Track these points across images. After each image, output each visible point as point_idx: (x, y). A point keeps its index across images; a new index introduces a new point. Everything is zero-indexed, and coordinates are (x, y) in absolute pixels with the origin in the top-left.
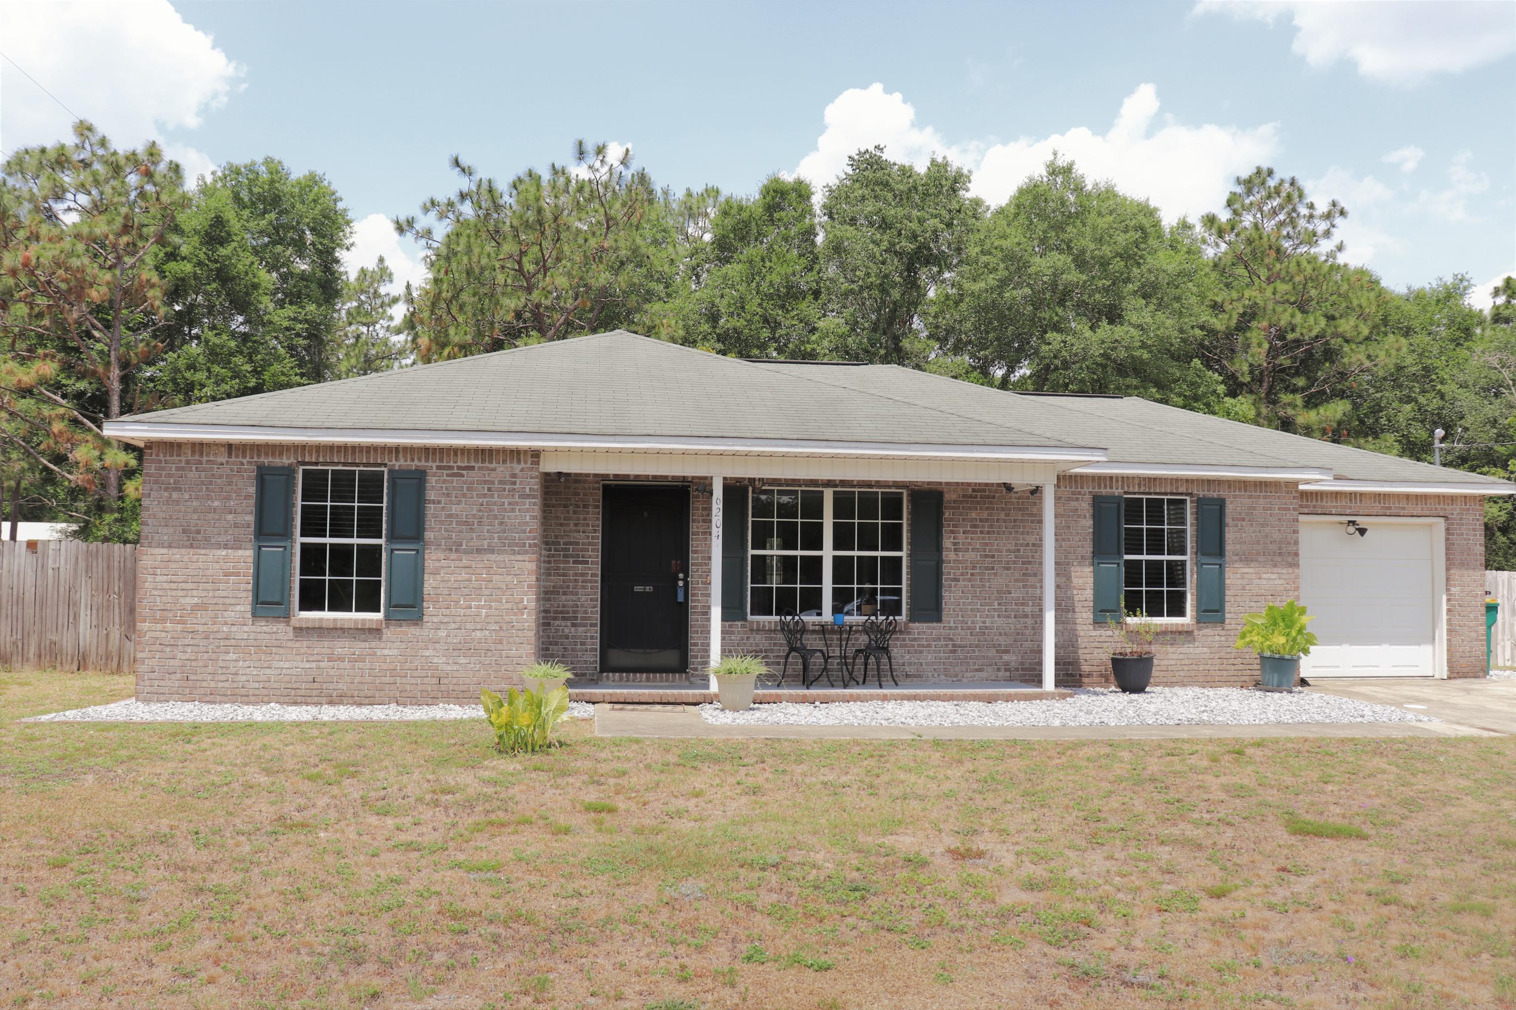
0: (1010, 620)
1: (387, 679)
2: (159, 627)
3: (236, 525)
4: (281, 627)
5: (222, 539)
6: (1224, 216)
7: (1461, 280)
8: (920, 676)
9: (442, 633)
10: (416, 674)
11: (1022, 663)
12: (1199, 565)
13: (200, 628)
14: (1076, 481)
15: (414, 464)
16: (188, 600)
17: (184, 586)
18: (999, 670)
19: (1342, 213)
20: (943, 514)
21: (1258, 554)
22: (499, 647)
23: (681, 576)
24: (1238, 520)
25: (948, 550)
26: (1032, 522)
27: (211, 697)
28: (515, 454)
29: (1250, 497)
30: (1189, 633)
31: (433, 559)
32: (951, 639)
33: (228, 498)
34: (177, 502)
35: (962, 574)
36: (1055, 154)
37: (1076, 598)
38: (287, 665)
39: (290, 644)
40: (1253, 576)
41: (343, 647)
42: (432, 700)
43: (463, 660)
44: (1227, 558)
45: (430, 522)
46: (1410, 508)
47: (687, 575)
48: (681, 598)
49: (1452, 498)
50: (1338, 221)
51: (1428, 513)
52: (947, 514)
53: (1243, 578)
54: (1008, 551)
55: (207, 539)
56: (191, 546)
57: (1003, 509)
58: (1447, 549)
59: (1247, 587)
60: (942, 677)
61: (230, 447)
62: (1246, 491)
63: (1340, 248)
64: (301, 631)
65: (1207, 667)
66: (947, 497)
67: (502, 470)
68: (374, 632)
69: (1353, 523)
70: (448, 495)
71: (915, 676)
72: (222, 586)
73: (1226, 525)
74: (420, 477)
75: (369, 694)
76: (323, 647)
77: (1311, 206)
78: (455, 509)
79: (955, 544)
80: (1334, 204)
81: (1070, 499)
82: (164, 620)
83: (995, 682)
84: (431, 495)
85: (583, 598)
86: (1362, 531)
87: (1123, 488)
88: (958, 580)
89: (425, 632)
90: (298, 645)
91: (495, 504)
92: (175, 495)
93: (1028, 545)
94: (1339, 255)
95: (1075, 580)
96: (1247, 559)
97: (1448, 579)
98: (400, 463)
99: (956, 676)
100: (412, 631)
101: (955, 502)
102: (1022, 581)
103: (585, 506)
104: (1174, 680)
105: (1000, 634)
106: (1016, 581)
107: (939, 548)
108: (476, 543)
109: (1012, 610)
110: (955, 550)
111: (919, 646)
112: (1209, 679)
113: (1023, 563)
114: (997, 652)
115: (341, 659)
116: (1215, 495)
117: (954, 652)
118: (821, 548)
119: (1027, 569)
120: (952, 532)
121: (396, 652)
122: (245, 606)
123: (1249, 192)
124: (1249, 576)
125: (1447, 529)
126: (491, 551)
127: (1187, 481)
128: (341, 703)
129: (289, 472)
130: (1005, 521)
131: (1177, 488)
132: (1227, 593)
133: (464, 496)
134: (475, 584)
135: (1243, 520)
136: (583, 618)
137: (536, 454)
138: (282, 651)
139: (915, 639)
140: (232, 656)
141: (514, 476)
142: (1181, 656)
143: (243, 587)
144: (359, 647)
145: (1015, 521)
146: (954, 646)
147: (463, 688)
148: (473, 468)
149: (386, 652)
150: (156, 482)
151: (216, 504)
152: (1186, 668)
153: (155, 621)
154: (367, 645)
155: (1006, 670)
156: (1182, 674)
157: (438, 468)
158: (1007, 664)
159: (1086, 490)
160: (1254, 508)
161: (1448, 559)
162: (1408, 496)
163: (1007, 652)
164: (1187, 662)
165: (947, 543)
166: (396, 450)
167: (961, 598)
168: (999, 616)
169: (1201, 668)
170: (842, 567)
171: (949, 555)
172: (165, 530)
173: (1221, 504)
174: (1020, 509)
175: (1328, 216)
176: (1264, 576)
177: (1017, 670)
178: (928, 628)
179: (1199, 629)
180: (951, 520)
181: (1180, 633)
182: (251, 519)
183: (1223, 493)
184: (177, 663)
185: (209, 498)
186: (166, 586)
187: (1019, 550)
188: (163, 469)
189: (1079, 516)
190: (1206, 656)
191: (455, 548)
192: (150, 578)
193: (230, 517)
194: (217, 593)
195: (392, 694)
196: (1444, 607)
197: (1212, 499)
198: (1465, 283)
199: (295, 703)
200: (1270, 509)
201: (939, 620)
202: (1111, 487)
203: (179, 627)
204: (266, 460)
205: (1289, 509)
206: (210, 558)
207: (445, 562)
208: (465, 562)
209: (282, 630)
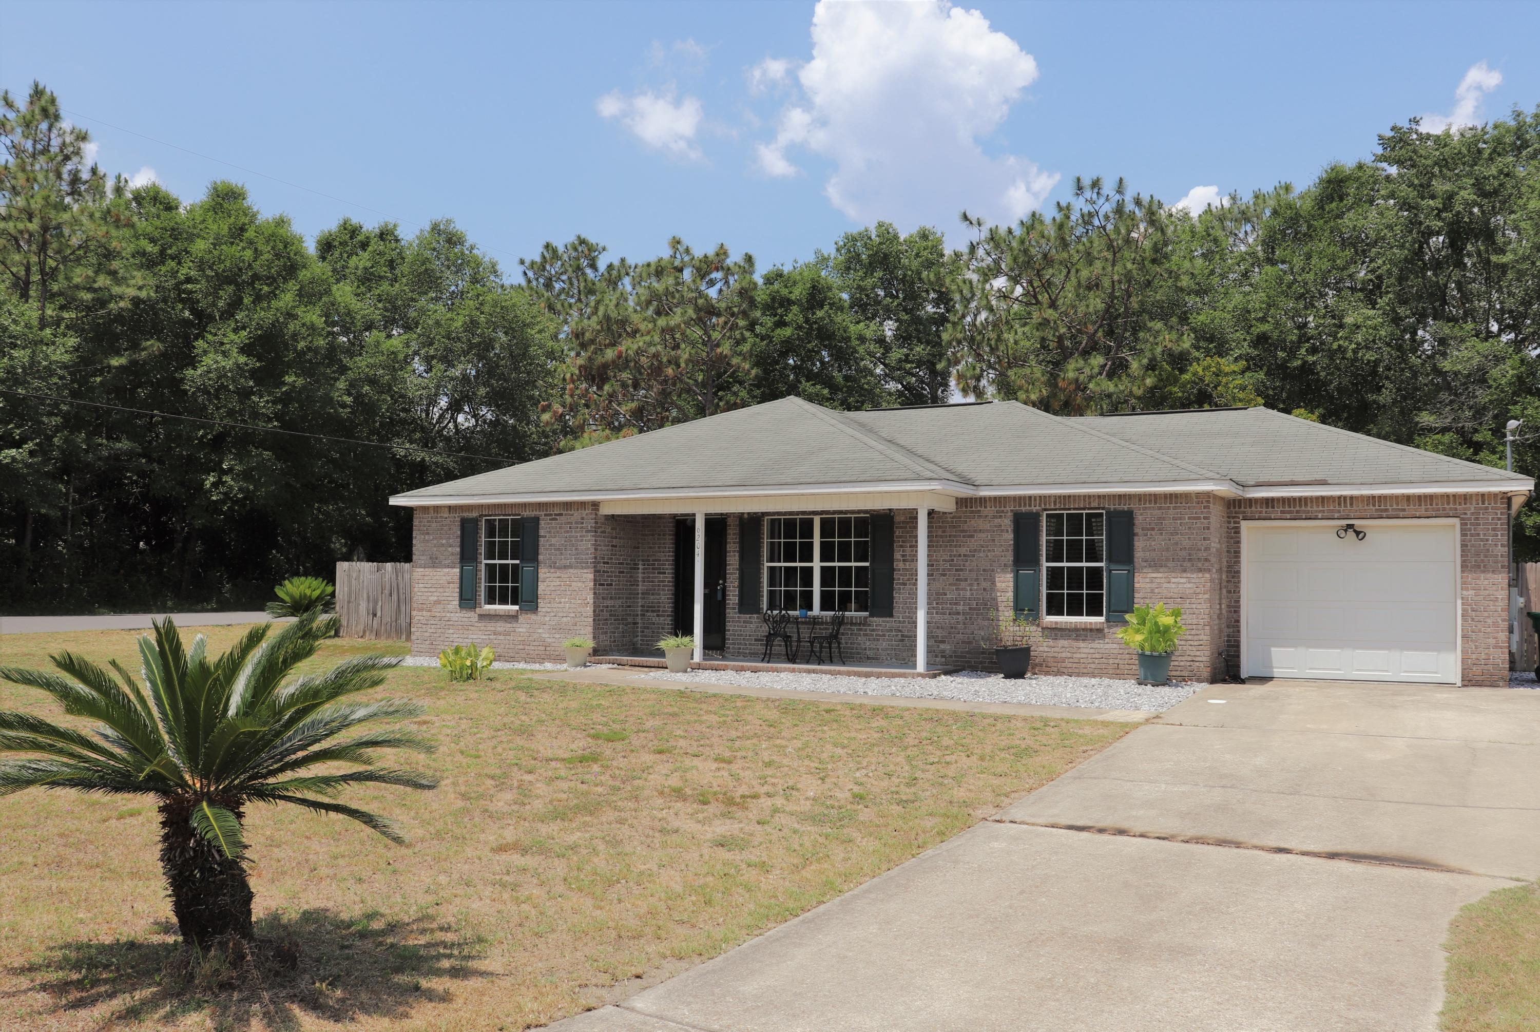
0: (946, 617)
1: (521, 647)
2: (420, 613)
3: (452, 554)
4: (473, 614)
5: (447, 562)
8: (877, 659)
9: (547, 619)
10: (535, 643)
11: (955, 652)
12: (1111, 570)
13: (438, 614)
14: (1000, 502)
16: (432, 598)
17: (431, 590)
18: (936, 656)
20: (893, 533)
21: (1168, 560)
22: (575, 628)
23: (721, 582)
24: (1148, 529)
25: (899, 560)
26: (964, 537)
28: (582, 505)
29: (1160, 508)
30: (1100, 631)
31: (543, 573)
32: (900, 631)
33: (449, 538)
34: (428, 541)
35: (909, 580)
37: (999, 599)
38: (475, 637)
39: (476, 624)
40: (1163, 580)
41: (501, 626)
42: (541, 660)
43: (557, 636)
44: (1136, 565)
45: (541, 550)
47: (725, 581)
48: (719, 597)
49: (1466, 497)
51: (1434, 514)
52: (898, 532)
53: (1152, 582)
54: (945, 561)
55: (440, 562)
56: (434, 567)
57: (940, 527)
58: (1462, 550)
59: (1156, 591)
60: (894, 660)
61: (450, 508)
62: (1156, 503)
64: (481, 616)
65: (1116, 661)
66: (897, 519)
67: (577, 515)
68: (514, 617)
69: (1348, 526)
70: (550, 532)
71: (873, 658)
72: (447, 590)
73: (1134, 535)
74: (536, 520)
75: (512, 655)
76: (491, 626)
78: (553, 541)
79: (903, 556)
81: (994, 517)
82: (423, 610)
84: (542, 532)
85: (663, 597)
86: (1361, 535)
87: (1040, 505)
88: (905, 584)
89: (539, 618)
90: (480, 625)
91: (573, 537)
92: (427, 537)
93: (960, 556)
95: (998, 584)
96: (1156, 565)
97: (1462, 583)
98: (527, 513)
99: (904, 660)
100: (533, 617)
101: (903, 522)
102: (955, 585)
103: (664, 535)
104: (1085, 671)
105: (938, 628)
106: (950, 585)
107: (891, 560)
108: (563, 562)
109: (947, 608)
110: (904, 561)
111: (877, 635)
112: (1118, 672)
113: (957, 570)
114: (936, 641)
115: (500, 634)
116: (1126, 508)
117: (902, 641)
118: (812, 561)
119: (959, 575)
120: (901, 546)
121: (525, 630)
122: (456, 602)
124: (1158, 580)
125: (1463, 530)
126: (570, 567)
127: (1099, 497)
129: (475, 521)
130: (942, 537)
131: (1090, 503)
132: (1136, 595)
133: (558, 532)
134: (563, 588)
135: (1153, 529)
136: (663, 611)
137: (595, 505)
138: (473, 628)
139: (873, 630)
140: (451, 631)
141: (583, 519)
142: (1092, 651)
143: (454, 590)
144: (508, 627)
145: (950, 536)
146: (902, 636)
147: (557, 653)
148: (561, 515)
149: (520, 630)
150: (418, 530)
151: (444, 541)
152: (1097, 661)
153: (419, 610)
154: (510, 625)
155: (942, 657)
156: (1093, 666)
157: (545, 515)
158: (943, 651)
159: (1008, 508)
160: (1164, 519)
161: (1462, 561)
163: (943, 642)
164: (1097, 656)
165: (897, 555)
166: (526, 506)
167: (908, 598)
168: (937, 613)
169: (1111, 661)
170: (827, 574)
172: (422, 558)
173: (1129, 516)
174: (954, 527)
176: (1173, 580)
177: (951, 656)
178: (883, 621)
179: (1109, 627)
180: (901, 537)
181: (1091, 630)
182: (458, 550)
183: (1133, 507)
184: (427, 634)
185: (441, 538)
186: (423, 590)
187: (953, 560)
188: (422, 522)
189: (1002, 531)
190: (1115, 651)
191: (553, 566)
192: (417, 585)
193: (450, 549)
194: (445, 594)
195: (523, 656)
197: (1123, 512)
200: (1180, 519)
201: (891, 616)
202: (1030, 506)
203: (429, 614)
204: (465, 515)
205: (1199, 518)
206: (442, 574)
207: (548, 575)
208: (558, 574)
209: (472, 616)
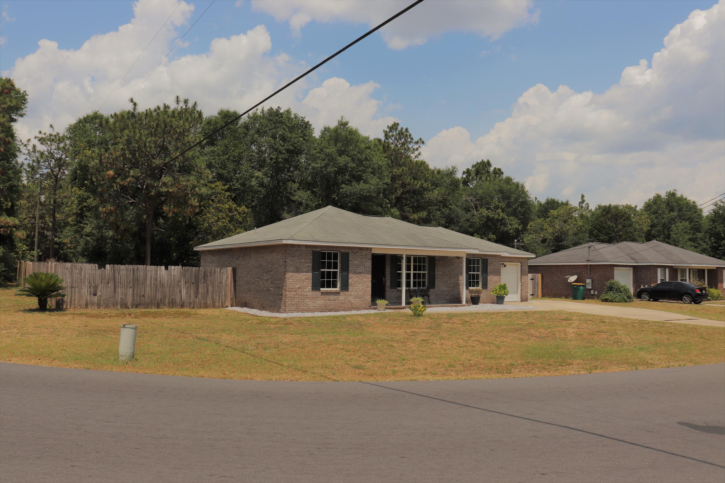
0: (448, 288)
1: (341, 305)
2: (291, 293)
3: (308, 266)
4: (318, 292)
5: (305, 270)
6: (383, 139)
7: (454, 168)
9: (352, 293)
10: (347, 304)
12: (483, 275)
13: (300, 293)
15: (346, 251)
16: (297, 286)
17: (296, 282)
18: (445, 300)
19: (423, 143)
21: (494, 272)
22: (365, 296)
23: (383, 278)
24: (490, 264)
27: (303, 311)
28: (367, 249)
29: (492, 259)
30: (480, 291)
31: (350, 275)
33: (306, 259)
34: (294, 260)
35: (439, 277)
36: (342, 118)
38: (320, 302)
39: (320, 297)
40: (493, 278)
41: (332, 297)
42: (350, 309)
43: (357, 300)
44: (488, 274)
45: (350, 266)
46: (515, 260)
47: (385, 278)
48: (384, 284)
49: (522, 258)
50: (422, 145)
51: (518, 262)
52: (436, 263)
53: (491, 278)
54: (447, 271)
55: (301, 270)
56: (298, 272)
58: (521, 270)
59: (492, 281)
61: (306, 246)
62: (491, 257)
63: (419, 154)
64: (323, 293)
65: (484, 299)
66: (436, 258)
67: (364, 253)
68: (337, 293)
69: (503, 264)
70: (352, 259)
72: (305, 282)
73: (488, 266)
74: (348, 254)
75: (337, 309)
76: (327, 297)
77: (412, 139)
78: (355, 262)
80: (420, 139)
82: (291, 292)
83: (445, 303)
84: (350, 259)
86: (505, 266)
87: (469, 256)
88: (438, 279)
89: (350, 293)
90: (322, 297)
91: (363, 261)
92: (294, 258)
93: (451, 270)
94: (419, 156)
96: (492, 273)
97: (521, 278)
98: (343, 251)
99: (438, 302)
100: (347, 293)
101: (438, 260)
105: (446, 292)
106: (449, 279)
107: (434, 271)
108: (359, 271)
109: (448, 286)
110: (438, 271)
111: (430, 295)
112: (484, 302)
113: (450, 274)
114: (445, 296)
115: (331, 300)
117: (437, 296)
118: (411, 271)
119: (451, 276)
120: (438, 267)
121: (343, 298)
122: (310, 287)
123: (390, 131)
125: (521, 266)
126: (362, 273)
127: (481, 255)
128: (331, 311)
129: (318, 253)
130: (447, 266)
131: (479, 256)
132: (488, 282)
133: (357, 259)
134: (359, 281)
137: (371, 249)
138: (318, 299)
139: (430, 293)
140: (307, 300)
141: (367, 254)
143: (309, 282)
144: (335, 297)
145: (449, 264)
146: (437, 294)
147: (357, 307)
148: (358, 252)
149: (341, 298)
150: (289, 255)
151: (303, 261)
153: (290, 292)
154: (337, 296)
157: (352, 252)
158: (447, 299)
160: (493, 262)
161: (521, 273)
162: (514, 257)
163: (447, 296)
165: (436, 270)
166: (343, 247)
167: (439, 283)
170: (415, 276)
171: (436, 273)
172: (292, 268)
173: (487, 260)
174: (450, 261)
175: (417, 143)
176: (495, 278)
177: (449, 300)
178: (432, 290)
179: (482, 290)
180: (437, 265)
182: (311, 265)
183: (487, 258)
184: (295, 302)
185: (301, 259)
186: (292, 282)
187: (449, 271)
188: (291, 251)
190: (484, 296)
191: (355, 273)
192: (288, 280)
193: (307, 264)
194: (304, 284)
195: (342, 309)
196: (520, 284)
197: (485, 259)
198: (455, 169)
199: (321, 312)
200: (495, 262)
201: (434, 288)
203: (295, 293)
204: (314, 250)
205: (499, 261)
206: (302, 275)
207: (353, 276)
208: (357, 275)
209: (318, 293)
